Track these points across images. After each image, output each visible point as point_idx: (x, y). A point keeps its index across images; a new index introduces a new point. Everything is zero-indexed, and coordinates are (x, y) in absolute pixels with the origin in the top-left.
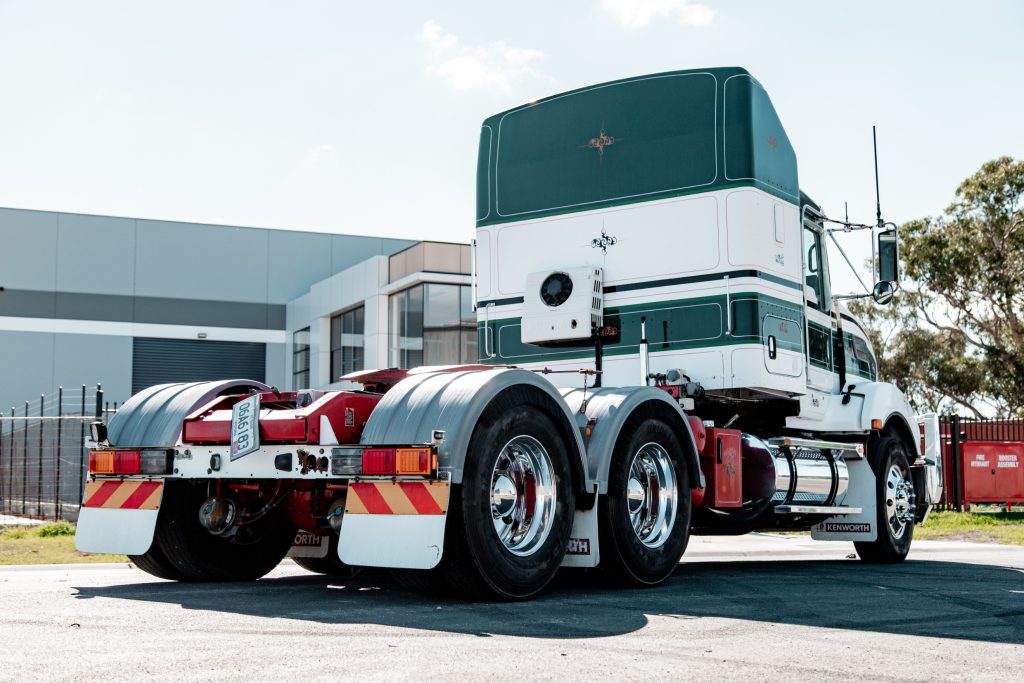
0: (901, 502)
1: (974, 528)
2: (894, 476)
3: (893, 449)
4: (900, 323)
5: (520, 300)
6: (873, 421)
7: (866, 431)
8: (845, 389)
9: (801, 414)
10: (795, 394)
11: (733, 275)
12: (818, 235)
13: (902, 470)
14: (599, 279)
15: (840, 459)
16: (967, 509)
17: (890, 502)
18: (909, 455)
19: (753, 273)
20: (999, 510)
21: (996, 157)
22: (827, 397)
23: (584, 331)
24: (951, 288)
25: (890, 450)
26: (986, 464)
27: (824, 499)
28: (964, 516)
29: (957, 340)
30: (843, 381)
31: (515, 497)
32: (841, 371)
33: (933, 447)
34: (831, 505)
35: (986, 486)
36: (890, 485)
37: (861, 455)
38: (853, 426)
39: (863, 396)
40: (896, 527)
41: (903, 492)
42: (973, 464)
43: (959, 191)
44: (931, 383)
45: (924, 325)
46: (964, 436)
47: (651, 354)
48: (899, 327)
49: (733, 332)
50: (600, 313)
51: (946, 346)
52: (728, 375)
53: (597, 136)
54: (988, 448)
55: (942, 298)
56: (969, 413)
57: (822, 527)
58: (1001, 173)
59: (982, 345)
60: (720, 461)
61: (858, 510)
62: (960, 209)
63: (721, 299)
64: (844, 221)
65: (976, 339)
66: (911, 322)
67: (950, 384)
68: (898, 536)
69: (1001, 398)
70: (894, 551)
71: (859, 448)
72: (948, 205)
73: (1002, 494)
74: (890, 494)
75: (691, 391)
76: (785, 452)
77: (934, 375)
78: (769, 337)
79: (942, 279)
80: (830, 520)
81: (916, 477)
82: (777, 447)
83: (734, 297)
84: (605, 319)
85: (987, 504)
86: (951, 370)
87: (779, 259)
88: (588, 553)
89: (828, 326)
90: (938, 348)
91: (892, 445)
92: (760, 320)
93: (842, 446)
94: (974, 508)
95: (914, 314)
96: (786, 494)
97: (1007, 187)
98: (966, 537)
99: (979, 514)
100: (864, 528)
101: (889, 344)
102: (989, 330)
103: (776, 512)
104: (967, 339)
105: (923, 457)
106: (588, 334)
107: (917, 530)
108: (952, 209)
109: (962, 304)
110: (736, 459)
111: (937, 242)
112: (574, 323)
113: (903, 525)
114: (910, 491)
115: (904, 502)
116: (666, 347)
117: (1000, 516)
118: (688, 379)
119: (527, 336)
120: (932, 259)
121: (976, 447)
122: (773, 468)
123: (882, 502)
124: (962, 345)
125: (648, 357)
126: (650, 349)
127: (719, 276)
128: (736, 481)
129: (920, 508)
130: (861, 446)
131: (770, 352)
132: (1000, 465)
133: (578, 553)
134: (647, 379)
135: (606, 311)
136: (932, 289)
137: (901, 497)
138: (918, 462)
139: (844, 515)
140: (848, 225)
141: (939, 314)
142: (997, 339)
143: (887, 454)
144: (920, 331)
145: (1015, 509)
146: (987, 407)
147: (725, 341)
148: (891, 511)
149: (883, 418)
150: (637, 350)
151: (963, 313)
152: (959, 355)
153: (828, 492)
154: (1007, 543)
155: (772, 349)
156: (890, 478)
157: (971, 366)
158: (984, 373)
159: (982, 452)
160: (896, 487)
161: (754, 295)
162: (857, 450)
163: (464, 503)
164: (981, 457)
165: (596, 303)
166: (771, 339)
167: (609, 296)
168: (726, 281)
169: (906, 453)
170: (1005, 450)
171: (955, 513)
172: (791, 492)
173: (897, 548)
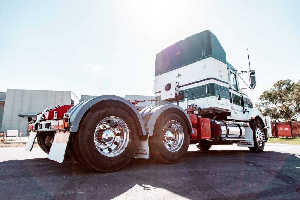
0: (260, 137)
1: (281, 141)
2: (258, 131)
3: (258, 124)
4: (265, 107)
5: (161, 92)
6: (251, 117)
7: (250, 120)
8: (244, 110)
9: (231, 115)
10: (229, 110)
11: (207, 79)
12: (235, 75)
13: (261, 129)
14: (178, 84)
15: (242, 126)
16: (279, 137)
17: (257, 137)
18: (263, 126)
19: (212, 78)
20: (285, 138)
21: (279, 80)
22: (239, 112)
23: (173, 96)
24: (273, 101)
25: (257, 124)
26: (282, 129)
27: (238, 136)
28: (278, 139)
29: (275, 110)
30: (244, 108)
31: (114, 137)
32: (243, 106)
33: (269, 124)
34: (240, 138)
35: (283, 133)
36: (257, 133)
37: (248, 125)
38: (246, 119)
39: (249, 111)
40: (260, 143)
41: (261, 135)
42: (280, 129)
43: (273, 86)
44: (271, 117)
45: (269, 107)
46: (277, 124)
47: (188, 101)
48: (265, 108)
49: (208, 94)
50: (178, 92)
51: (273, 110)
52: (207, 105)
53: (177, 53)
54: (282, 126)
55: (272, 103)
56: (278, 121)
57: (239, 143)
58: (280, 83)
59: (280, 110)
60: (202, 127)
61: (248, 139)
62: (273, 89)
63: (205, 86)
64: (241, 71)
65: (279, 109)
66: (267, 107)
67: (274, 117)
68: (260, 145)
69: (284, 119)
70: (260, 150)
71: (248, 124)
72: (271, 88)
73: (286, 135)
74: (257, 135)
75: (197, 109)
76: (225, 124)
77: (271, 115)
78: (218, 95)
79: (272, 100)
80: (240, 142)
81: (265, 131)
82: (223, 123)
83: (208, 85)
84: (179, 94)
85: (283, 136)
86: (274, 114)
87: (221, 76)
88: (146, 154)
89: (239, 95)
90: (271, 111)
91: (257, 123)
92: (215, 90)
93: (243, 123)
94: (280, 137)
95: (267, 106)
96: (226, 135)
97: (282, 85)
98: (279, 143)
99: (282, 138)
100: (251, 144)
101: (263, 111)
102: (281, 108)
103: (222, 140)
104: (277, 109)
105: (266, 126)
106: (174, 97)
107: (266, 144)
108: (271, 89)
109: (275, 104)
110: (209, 126)
111: (270, 94)
112: (171, 95)
113: (262, 143)
114: (263, 134)
115: (261, 137)
116: (193, 99)
117: (285, 139)
118: (197, 106)
119: (162, 99)
120: (269, 97)
121: (280, 126)
122: (221, 129)
123: (255, 137)
124: (276, 110)
125: (187, 102)
126: (188, 100)
127: (204, 80)
128: (209, 132)
129: (266, 139)
130: (248, 123)
131: (218, 98)
132: (285, 129)
133: (143, 154)
134: (187, 107)
135: (179, 92)
136: (270, 102)
137: (260, 136)
138: (265, 127)
139: (244, 141)
140: (242, 72)
141: (271, 106)
142: (282, 109)
143: (256, 126)
144: (268, 108)
145: (289, 137)
146: (281, 120)
147: (206, 96)
148: (258, 140)
149: (254, 117)
150: (185, 101)
151: (276, 105)
152: (276, 112)
153: (239, 134)
154: (288, 144)
155: (219, 98)
156: (257, 131)
157: (278, 114)
158: (280, 115)
159: (281, 127)
160: (259, 133)
161: (213, 84)
162: (247, 124)
163: (79, 139)
164: (281, 128)
165: (176, 90)
166: (219, 95)
167: (180, 88)
168: (206, 81)
169: (262, 125)
170: (286, 127)
171: (277, 138)
172: (227, 135)
173: (260, 149)
